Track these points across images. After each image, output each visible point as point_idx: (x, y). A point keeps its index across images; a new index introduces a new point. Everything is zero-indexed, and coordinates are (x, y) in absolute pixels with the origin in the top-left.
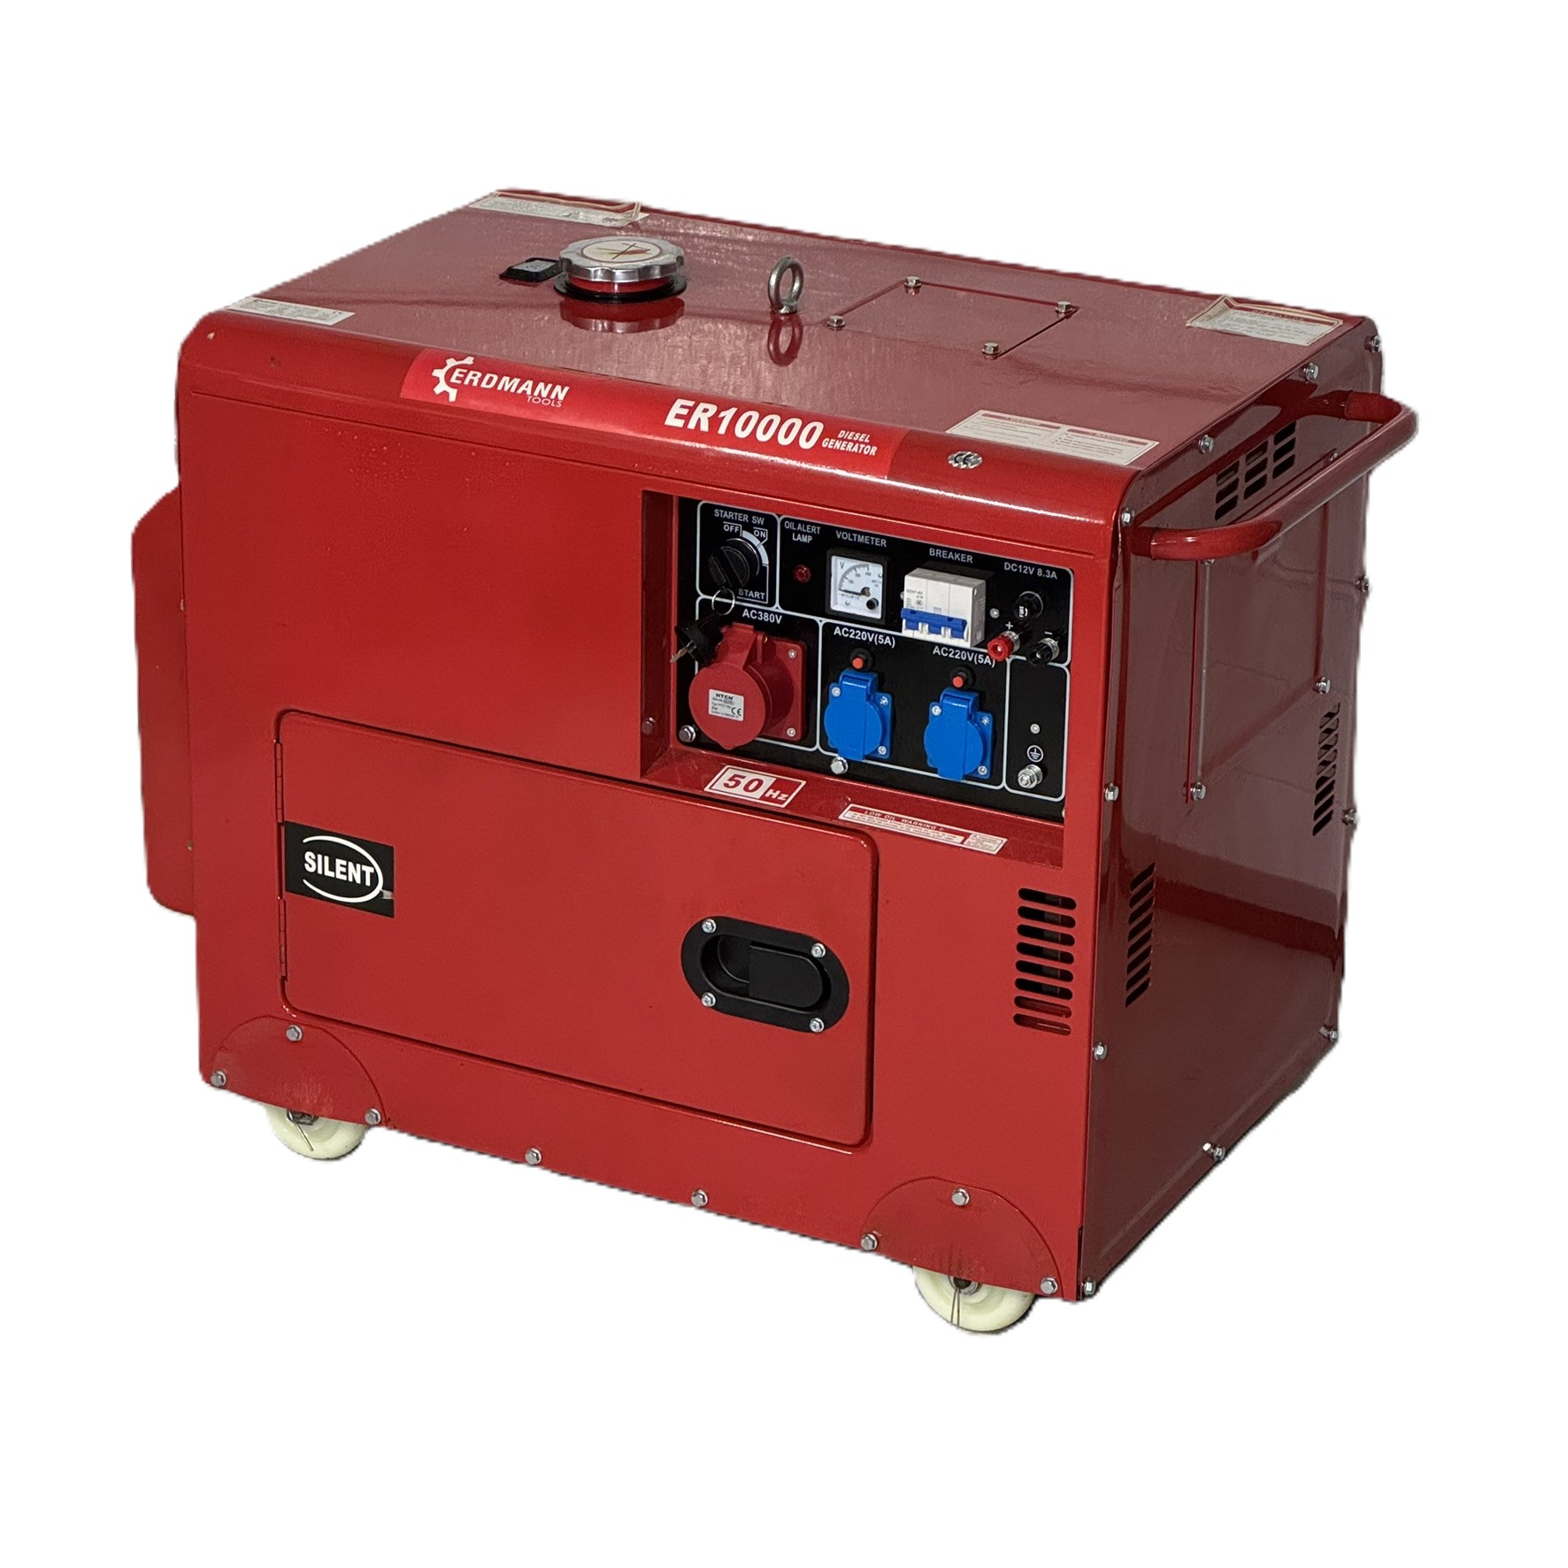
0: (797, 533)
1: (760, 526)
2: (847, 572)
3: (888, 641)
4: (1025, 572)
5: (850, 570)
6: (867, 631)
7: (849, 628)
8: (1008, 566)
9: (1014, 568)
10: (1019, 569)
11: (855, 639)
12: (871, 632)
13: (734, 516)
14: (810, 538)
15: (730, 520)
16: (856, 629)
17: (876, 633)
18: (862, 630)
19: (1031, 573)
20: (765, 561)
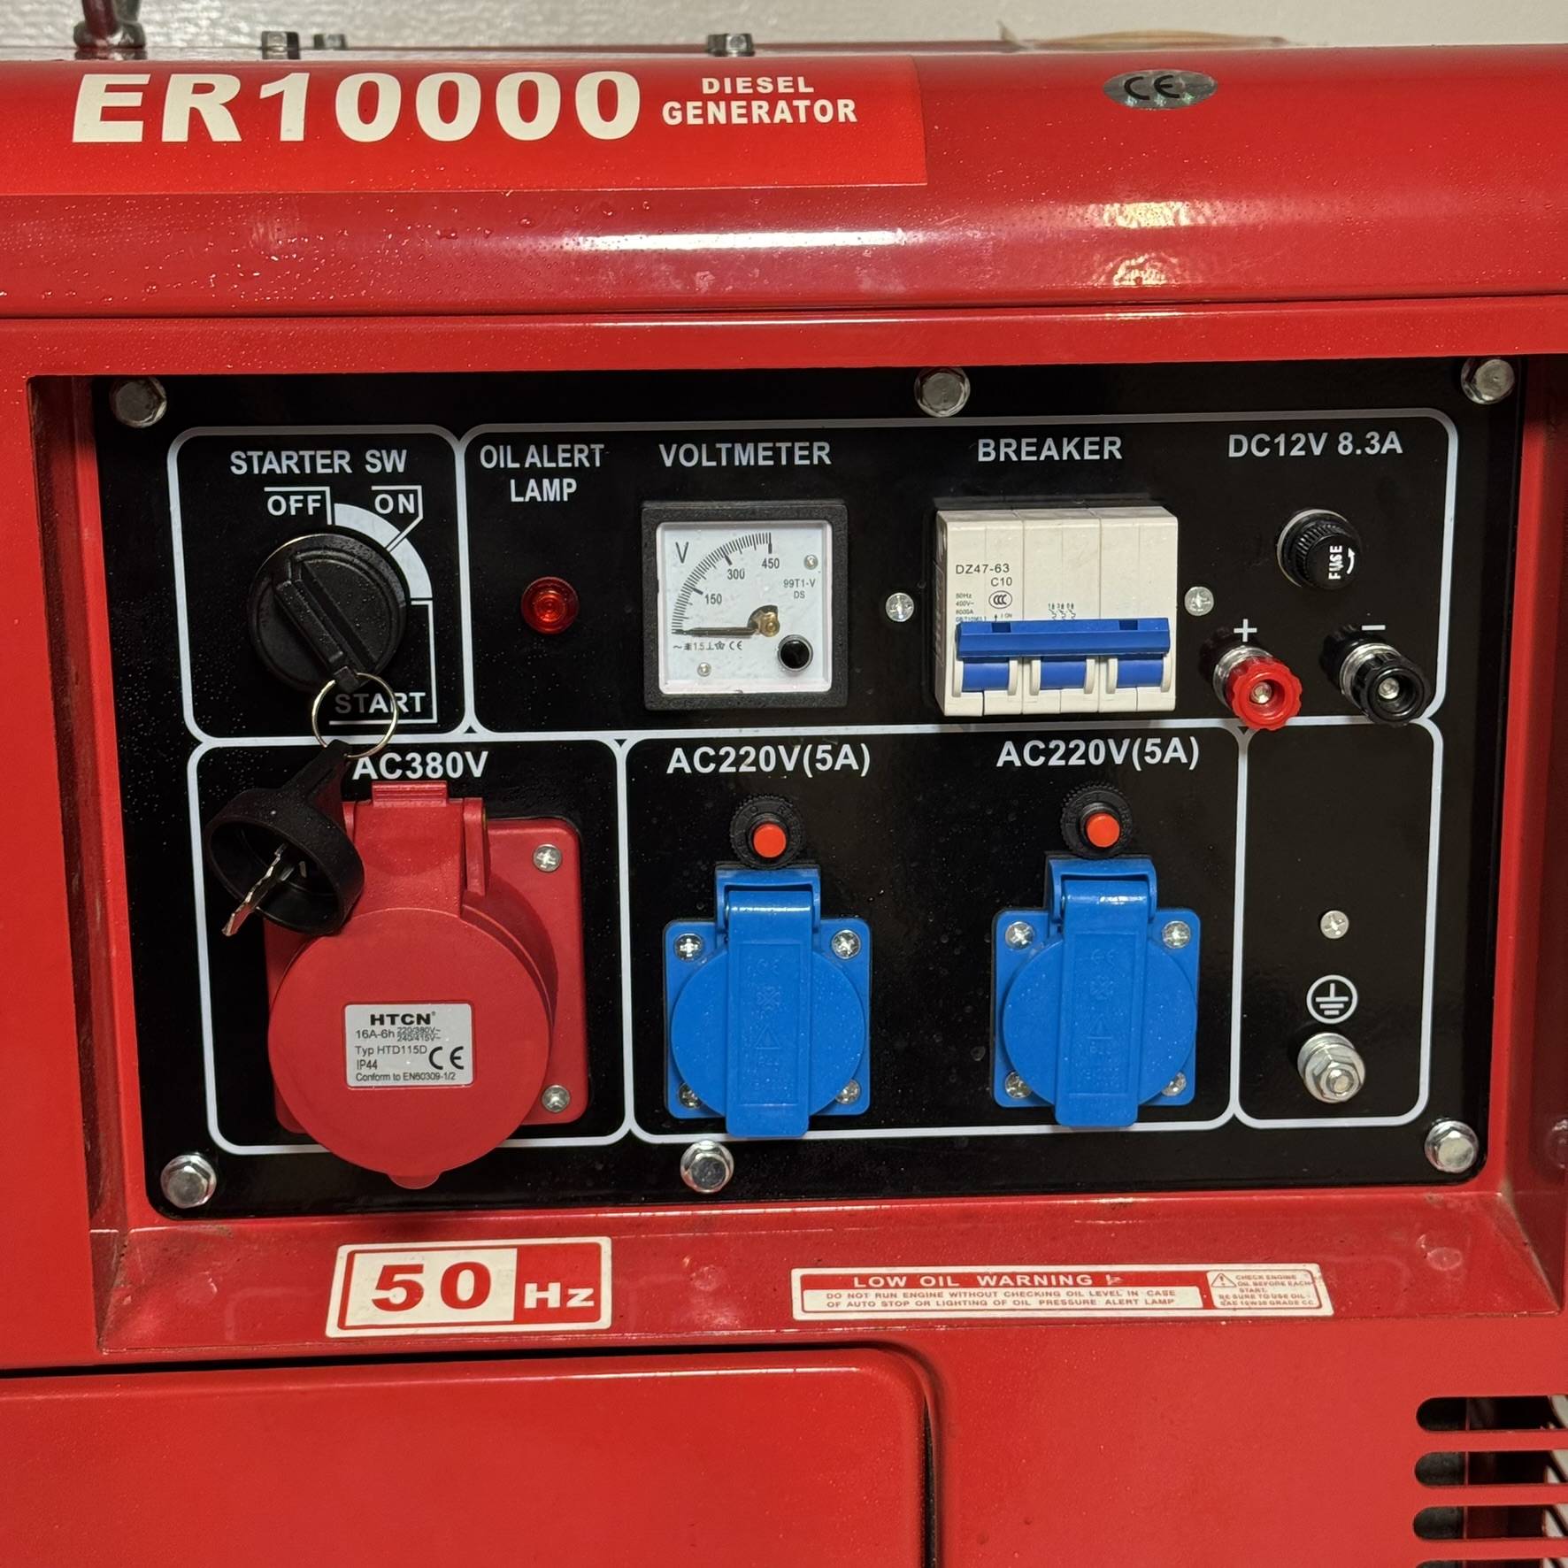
0: (523, 477)
1: (394, 477)
2: (699, 572)
3: (847, 757)
4: (1295, 452)
5: (709, 562)
6: (774, 742)
7: (717, 743)
8: (1238, 447)
9: (1260, 447)
10: (1275, 448)
11: (737, 775)
12: (789, 743)
13: (300, 464)
14: (570, 486)
15: (289, 479)
16: (737, 743)
17: (804, 740)
18: (757, 743)
19: (1317, 451)
20: (420, 586)
